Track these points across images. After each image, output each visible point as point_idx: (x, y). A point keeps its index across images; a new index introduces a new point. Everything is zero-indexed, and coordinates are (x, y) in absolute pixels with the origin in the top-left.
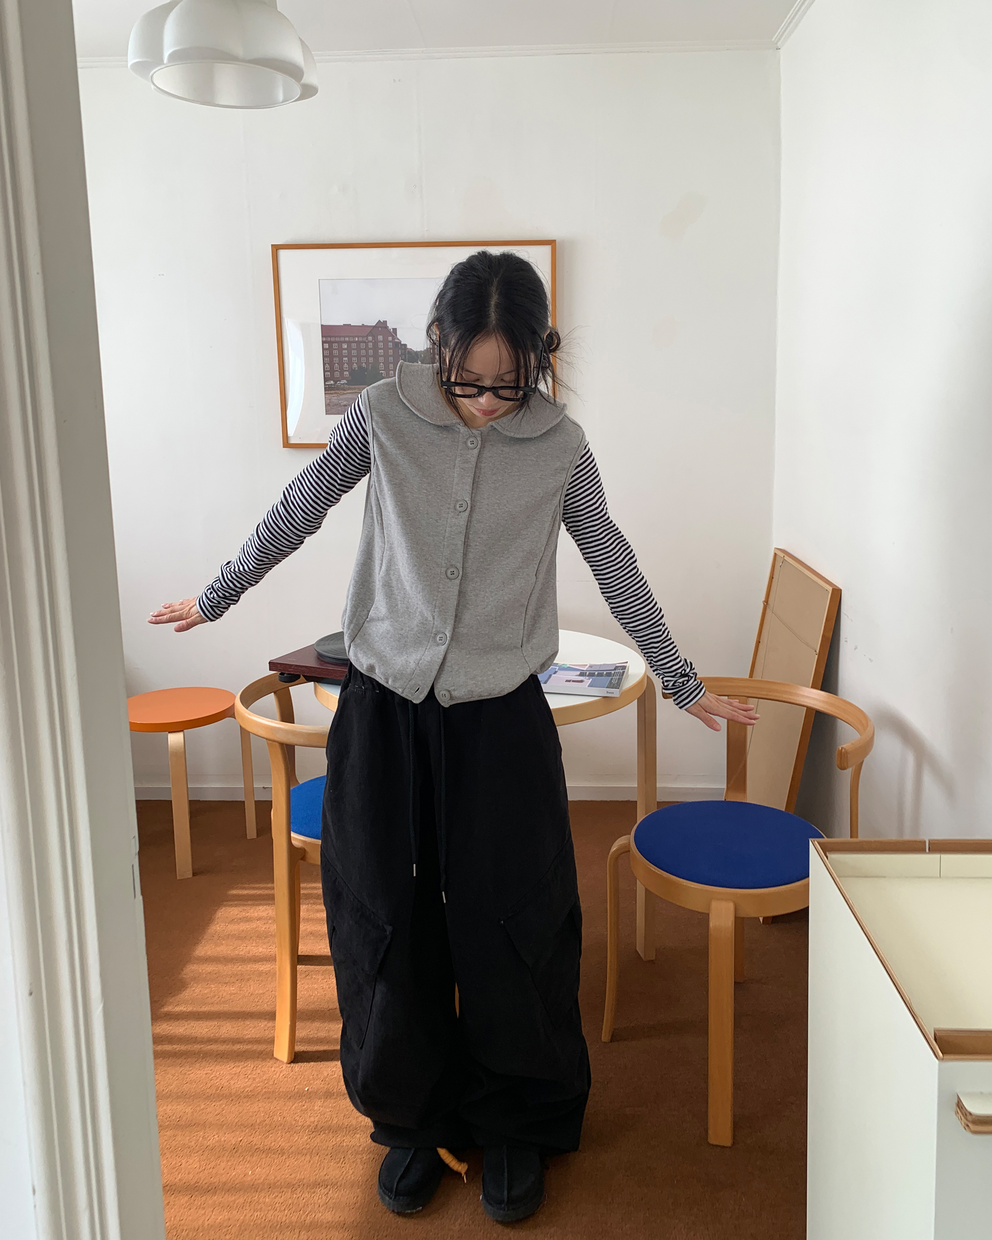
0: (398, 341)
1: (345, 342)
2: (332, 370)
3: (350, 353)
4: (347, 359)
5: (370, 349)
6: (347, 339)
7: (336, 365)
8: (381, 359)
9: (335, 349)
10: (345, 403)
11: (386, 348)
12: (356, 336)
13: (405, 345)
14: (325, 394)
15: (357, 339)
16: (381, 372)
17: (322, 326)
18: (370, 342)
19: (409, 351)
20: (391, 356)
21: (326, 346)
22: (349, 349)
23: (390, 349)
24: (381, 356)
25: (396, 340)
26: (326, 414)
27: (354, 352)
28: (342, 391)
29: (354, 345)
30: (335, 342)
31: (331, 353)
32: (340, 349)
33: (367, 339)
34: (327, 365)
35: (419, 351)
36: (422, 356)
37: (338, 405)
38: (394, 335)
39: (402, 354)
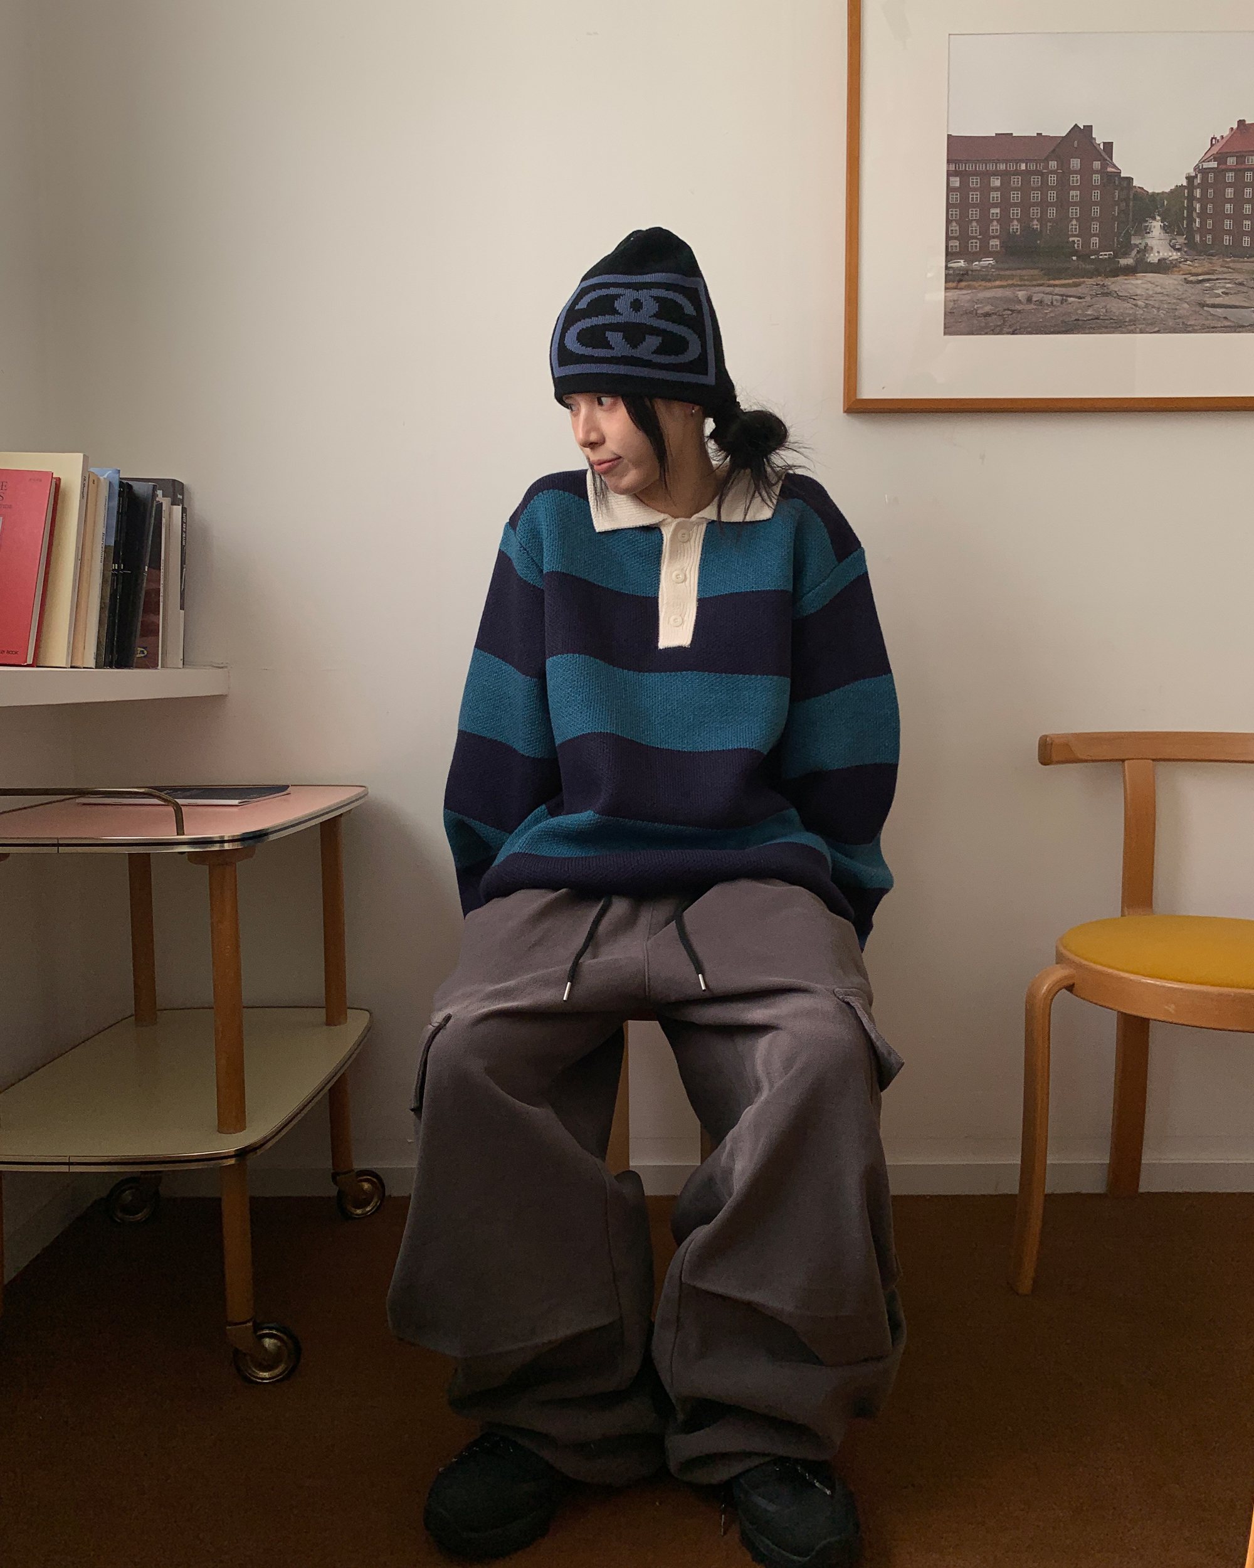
0: (1113, 170)
1: (996, 173)
2: (964, 237)
3: (1005, 198)
4: (998, 211)
5: (1052, 188)
6: (1002, 167)
7: (974, 224)
8: (1075, 212)
9: (975, 190)
10: (988, 308)
11: (1086, 187)
12: (1022, 161)
13: (1130, 180)
14: (946, 289)
15: (1023, 167)
16: (1071, 239)
17: (949, 136)
18: (1052, 172)
19: (1136, 195)
20: (1096, 204)
21: (956, 182)
22: (1005, 189)
23: (1097, 187)
24: (1075, 204)
25: (1110, 169)
26: (945, 334)
27: (1016, 197)
28: (983, 283)
29: (1016, 181)
30: (975, 173)
31: (965, 198)
32: (986, 189)
33: (1046, 167)
34: (954, 224)
35: (1158, 194)
36: (1166, 202)
37: (971, 313)
38: (1106, 157)
39: (1121, 200)
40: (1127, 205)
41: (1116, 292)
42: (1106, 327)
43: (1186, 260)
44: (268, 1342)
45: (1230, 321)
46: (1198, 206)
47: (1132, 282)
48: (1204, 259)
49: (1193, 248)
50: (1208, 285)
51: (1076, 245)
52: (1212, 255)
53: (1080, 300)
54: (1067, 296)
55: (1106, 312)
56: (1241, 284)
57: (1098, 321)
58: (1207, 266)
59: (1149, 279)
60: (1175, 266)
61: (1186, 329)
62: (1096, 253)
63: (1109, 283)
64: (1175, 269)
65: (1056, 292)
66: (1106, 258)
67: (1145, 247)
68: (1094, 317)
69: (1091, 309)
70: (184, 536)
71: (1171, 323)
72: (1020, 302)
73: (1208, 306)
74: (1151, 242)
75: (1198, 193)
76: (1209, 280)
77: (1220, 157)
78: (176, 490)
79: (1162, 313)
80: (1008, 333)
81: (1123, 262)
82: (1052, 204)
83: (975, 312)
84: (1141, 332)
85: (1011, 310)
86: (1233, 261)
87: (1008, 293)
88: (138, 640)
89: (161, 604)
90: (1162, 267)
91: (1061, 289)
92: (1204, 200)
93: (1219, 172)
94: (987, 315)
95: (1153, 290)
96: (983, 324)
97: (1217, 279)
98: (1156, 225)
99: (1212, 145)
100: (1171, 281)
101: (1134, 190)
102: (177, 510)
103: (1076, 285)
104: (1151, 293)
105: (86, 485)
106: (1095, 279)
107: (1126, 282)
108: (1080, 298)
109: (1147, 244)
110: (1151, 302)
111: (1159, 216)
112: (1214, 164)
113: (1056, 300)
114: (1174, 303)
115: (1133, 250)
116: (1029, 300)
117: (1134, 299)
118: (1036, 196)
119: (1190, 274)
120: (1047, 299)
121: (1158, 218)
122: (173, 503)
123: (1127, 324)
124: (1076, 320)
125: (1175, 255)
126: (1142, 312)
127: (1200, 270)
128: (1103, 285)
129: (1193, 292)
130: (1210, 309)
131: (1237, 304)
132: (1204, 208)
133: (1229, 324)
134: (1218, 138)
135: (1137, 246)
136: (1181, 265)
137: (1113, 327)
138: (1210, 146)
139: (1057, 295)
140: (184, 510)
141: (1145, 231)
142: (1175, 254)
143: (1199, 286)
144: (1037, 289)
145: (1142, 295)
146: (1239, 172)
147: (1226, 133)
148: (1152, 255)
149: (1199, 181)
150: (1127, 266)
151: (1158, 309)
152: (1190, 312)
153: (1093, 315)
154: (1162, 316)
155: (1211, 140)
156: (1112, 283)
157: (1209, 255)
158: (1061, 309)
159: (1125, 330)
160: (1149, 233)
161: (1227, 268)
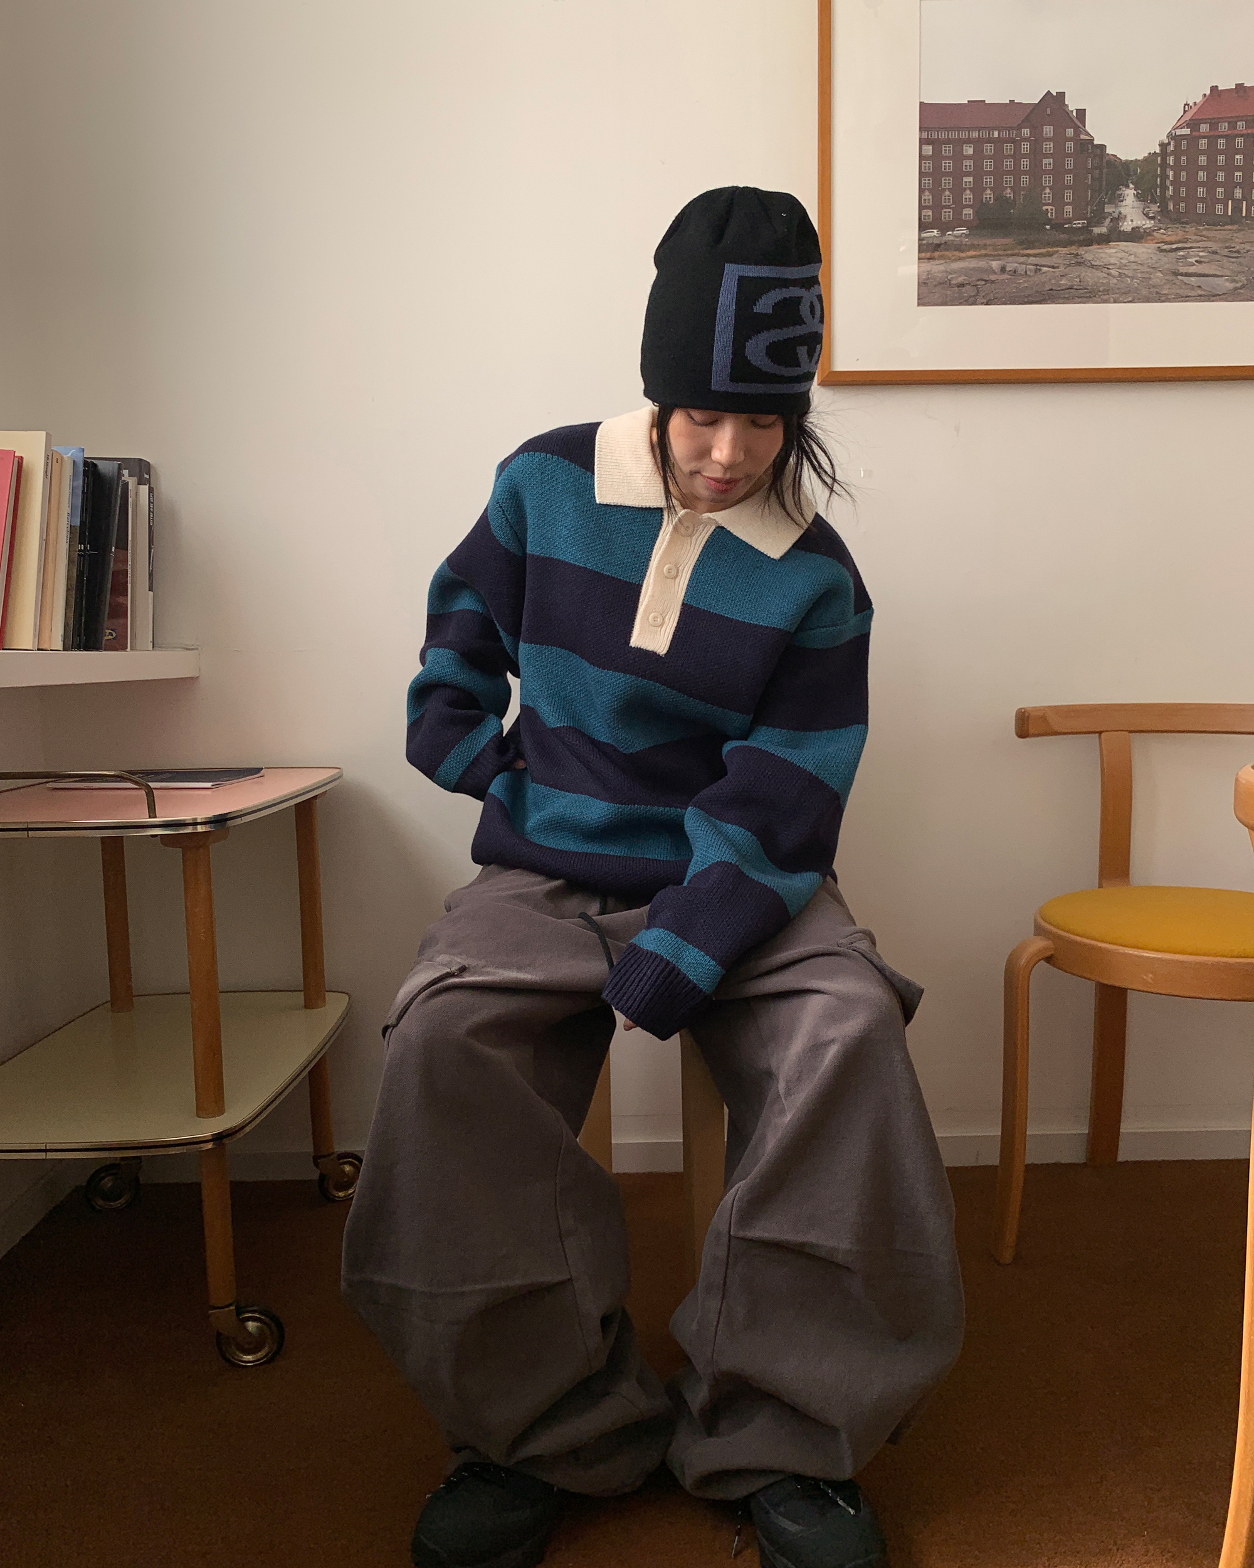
0: (1087, 138)
1: (969, 141)
2: (937, 206)
3: (978, 166)
4: (971, 179)
5: (1024, 156)
6: (975, 135)
7: (947, 193)
8: (1047, 180)
9: (948, 158)
10: (960, 279)
11: (1059, 155)
12: (994, 129)
13: (1102, 147)
14: (919, 259)
15: (996, 134)
16: (1044, 208)
17: (922, 104)
18: (1026, 140)
19: (1109, 163)
20: (1069, 172)
21: (928, 150)
22: (978, 156)
23: (1069, 155)
24: (1049, 172)
25: (1083, 137)
26: (919, 305)
27: (988, 165)
28: (957, 253)
29: (989, 149)
30: (948, 141)
31: (937, 167)
32: (958, 157)
33: (1019, 134)
34: (927, 193)
35: (1132, 161)
36: (1139, 171)
37: (945, 283)
38: (1081, 125)
39: (1094, 168)
40: (1101, 173)
41: (1089, 261)
42: (1080, 297)
43: (1160, 229)
44: (251, 1326)
45: (1204, 290)
46: (1171, 173)
47: (1107, 251)
48: (1178, 228)
49: (1167, 216)
50: (1181, 253)
51: (1049, 214)
52: (1186, 223)
53: (1053, 270)
54: (1041, 266)
55: (1080, 281)
56: (1215, 253)
57: (1072, 290)
58: (1180, 235)
59: (1123, 249)
60: (1149, 234)
61: (1160, 298)
62: (1069, 221)
63: (1083, 253)
64: (1149, 238)
65: (1029, 261)
66: (1079, 228)
67: (1119, 216)
68: (1067, 287)
69: (1064, 278)
70: (151, 516)
71: (1144, 292)
72: (994, 272)
73: (1182, 275)
74: (1123, 210)
75: (1171, 160)
76: (1182, 249)
77: (1193, 124)
78: (142, 469)
79: (1135, 283)
80: (982, 304)
81: (1097, 230)
82: (1025, 173)
83: (948, 282)
84: (1115, 302)
85: (985, 281)
86: (1207, 230)
87: (982, 264)
88: (107, 623)
89: (129, 586)
90: (1136, 236)
91: (1034, 258)
92: (1177, 168)
93: (1193, 140)
94: (962, 285)
95: (1127, 259)
96: (956, 295)
97: (1191, 248)
98: (1129, 194)
99: (1185, 111)
100: (1144, 250)
101: (1107, 158)
102: (144, 489)
103: (1050, 255)
104: (1124, 261)
105: (50, 464)
106: (1068, 248)
107: (1099, 251)
108: (1053, 267)
109: (1120, 213)
110: (1124, 272)
111: (1132, 183)
112: (1187, 131)
113: (1030, 270)
114: (1147, 272)
115: (1105, 218)
116: (1003, 269)
117: (1108, 269)
119: (1164, 242)
120: (1021, 269)
121: (1131, 186)
122: (139, 484)
124: (1051, 290)
125: (1149, 224)
126: (1115, 281)
127: (1173, 239)
128: (1077, 255)
129: (1167, 261)
130: (1186, 279)
131: (1211, 273)
132: (1177, 176)
133: (1203, 293)
134: (1191, 104)
135: (1110, 214)
136: (1155, 234)
138: (1182, 114)
139: (1030, 264)
140: (151, 490)
141: (1121, 199)
142: (1148, 222)
143: (1173, 254)
144: (1011, 259)
145: (1115, 264)
146: (1212, 139)
147: (1199, 99)
148: (1125, 223)
149: (1172, 148)
150: (1100, 235)
151: (1132, 278)
152: (1164, 281)
153: (1067, 284)
154: (1136, 285)
155: (1184, 107)
156: (1086, 252)
157: (1183, 223)
158: (1036, 279)
159: (1099, 300)
160: (1122, 201)
161: (1201, 236)
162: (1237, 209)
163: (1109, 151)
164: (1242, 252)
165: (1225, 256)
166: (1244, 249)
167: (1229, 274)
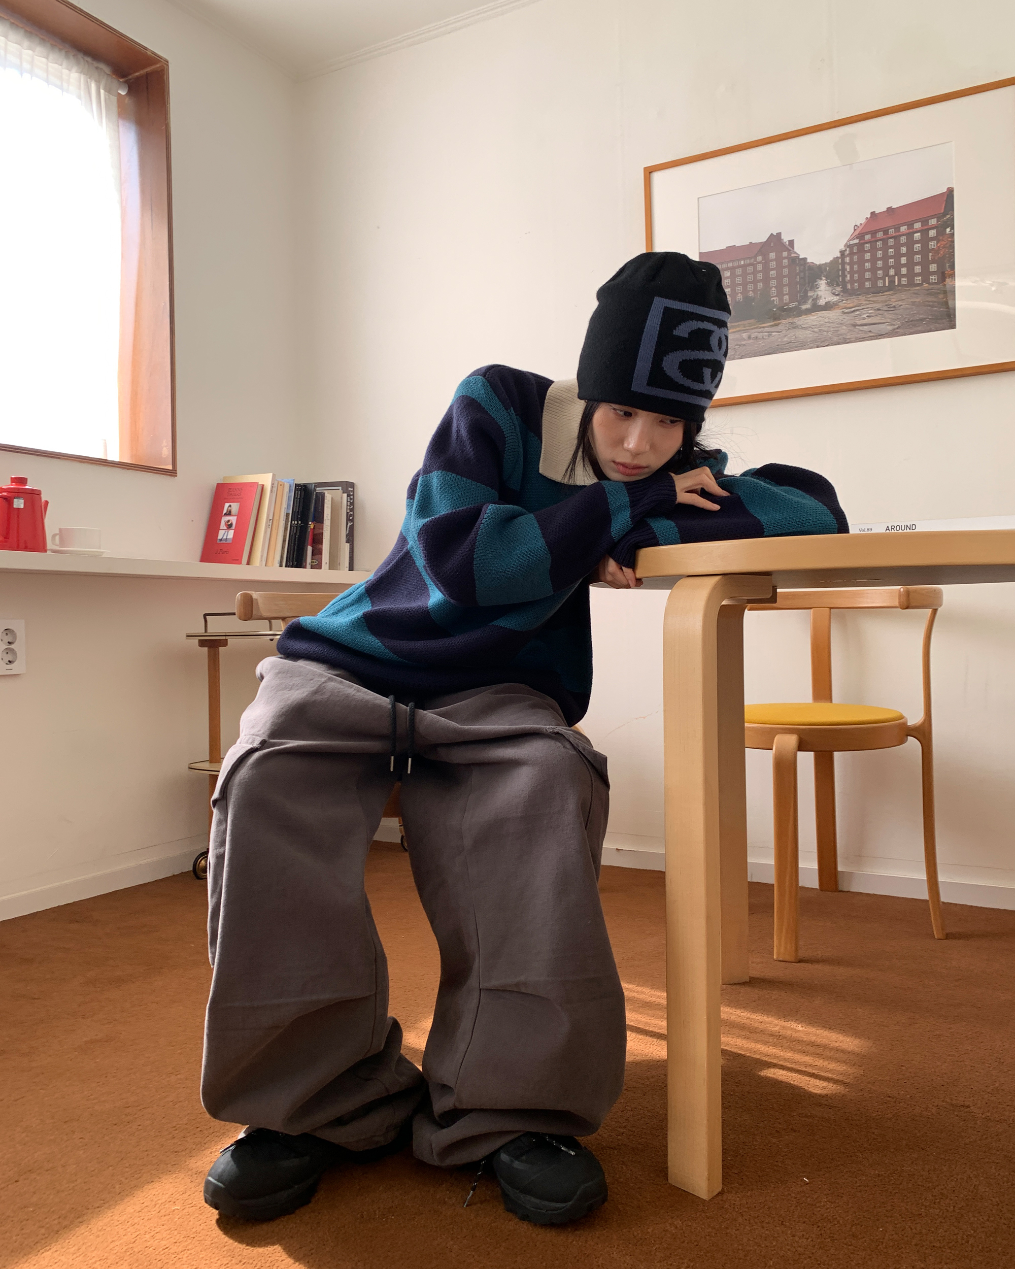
0: (795, 255)
1: (727, 269)
3: (733, 281)
5: (759, 272)
6: (730, 265)
8: (773, 283)
11: (780, 267)
13: (805, 259)
15: (742, 263)
16: (772, 299)
18: (759, 263)
19: (809, 267)
20: (785, 276)
23: (785, 267)
24: (773, 278)
25: (793, 255)
27: (739, 280)
29: (739, 271)
33: (755, 260)
35: (823, 264)
36: (828, 269)
38: (790, 248)
39: (800, 271)
40: (805, 274)
41: (801, 325)
42: (796, 347)
43: (843, 300)
46: (848, 267)
47: (811, 318)
48: (854, 298)
49: (847, 292)
50: (857, 313)
51: (775, 302)
52: (859, 295)
53: (779, 334)
54: (771, 332)
55: (796, 338)
56: (879, 309)
57: (791, 344)
58: (856, 302)
59: (821, 315)
60: (836, 305)
61: (846, 341)
62: (787, 304)
63: (796, 321)
64: (837, 307)
65: (765, 330)
66: (793, 307)
67: (817, 297)
69: (786, 338)
70: (348, 508)
71: (835, 339)
72: (744, 340)
73: (858, 325)
74: (820, 293)
75: (847, 260)
76: (857, 310)
77: (861, 236)
79: (830, 334)
80: (738, 358)
81: (804, 307)
82: (760, 281)
84: (818, 347)
85: (740, 345)
86: (873, 296)
90: (828, 307)
91: (767, 329)
92: (851, 264)
93: (861, 246)
95: (823, 321)
97: (863, 309)
98: (823, 283)
99: (855, 230)
100: (834, 314)
101: (808, 265)
102: (344, 496)
103: (777, 325)
104: (822, 323)
105: (276, 486)
106: (787, 320)
107: (806, 319)
108: (779, 332)
109: (818, 295)
110: (823, 329)
111: (824, 277)
112: (857, 241)
113: (766, 336)
114: (837, 327)
115: (809, 299)
116: (749, 338)
117: (812, 328)
118: (750, 278)
119: (845, 308)
120: (760, 335)
121: (824, 278)
123: (808, 343)
124: (777, 346)
125: (836, 299)
126: (817, 335)
127: (851, 305)
128: (793, 323)
129: (848, 319)
130: (861, 328)
131: (877, 322)
132: (852, 268)
133: (873, 334)
134: (859, 225)
135: (811, 296)
136: (840, 304)
137: (800, 346)
138: (853, 231)
139: (766, 332)
141: (816, 287)
142: (835, 298)
143: (852, 314)
144: (754, 331)
145: (816, 325)
146: (873, 242)
147: (863, 221)
148: (821, 300)
149: (847, 252)
150: (807, 309)
151: (827, 332)
152: (848, 331)
153: (786, 341)
154: (830, 335)
155: (854, 228)
156: (798, 320)
157: (858, 295)
158: (768, 340)
159: (808, 347)
160: (818, 288)
161: (869, 301)
162: (892, 282)
163: (809, 261)
164: (896, 306)
165: (887, 311)
166: (898, 305)
167: (889, 320)
